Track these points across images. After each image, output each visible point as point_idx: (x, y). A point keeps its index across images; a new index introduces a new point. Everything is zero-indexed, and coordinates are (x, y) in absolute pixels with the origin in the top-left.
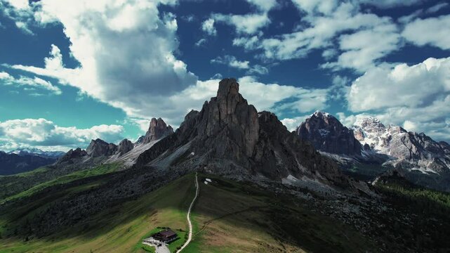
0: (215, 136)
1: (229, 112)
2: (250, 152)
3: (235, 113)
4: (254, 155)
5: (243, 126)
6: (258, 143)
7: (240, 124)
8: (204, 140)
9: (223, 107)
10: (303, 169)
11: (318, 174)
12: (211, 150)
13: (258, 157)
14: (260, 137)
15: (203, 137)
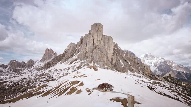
0: (92, 51)
1: (99, 39)
2: (110, 59)
3: (102, 40)
4: (112, 61)
5: (106, 46)
6: (113, 55)
7: (105, 45)
8: (86, 54)
9: (95, 37)
10: (135, 69)
11: (141, 72)
12: (91, 58)
13: (114, 62)
14: (114, 52)
15: (85, 52)
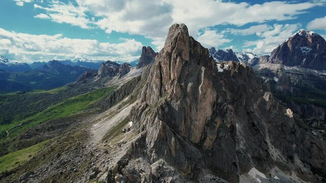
1: (172, 77)
2: (196, 136)
3: (180, 78)
4: (203, 140)
9: (165, 68)
10: (275, 153)
11: (298, 161)
13: (208, 143)
